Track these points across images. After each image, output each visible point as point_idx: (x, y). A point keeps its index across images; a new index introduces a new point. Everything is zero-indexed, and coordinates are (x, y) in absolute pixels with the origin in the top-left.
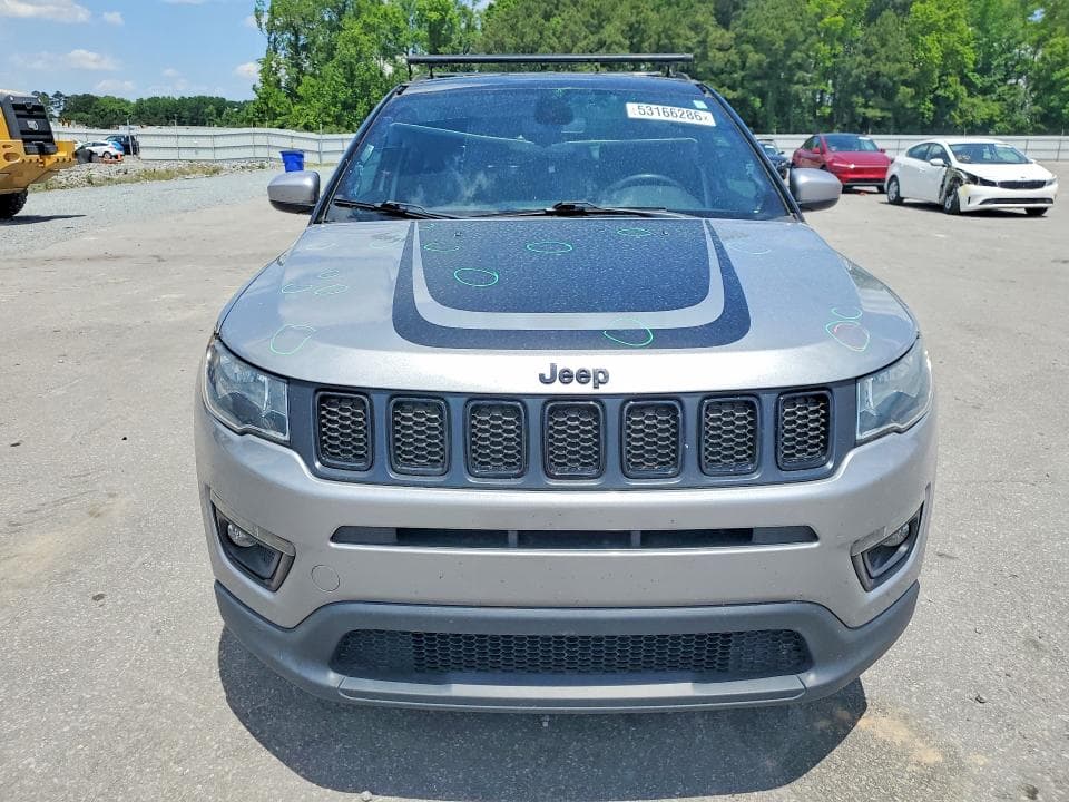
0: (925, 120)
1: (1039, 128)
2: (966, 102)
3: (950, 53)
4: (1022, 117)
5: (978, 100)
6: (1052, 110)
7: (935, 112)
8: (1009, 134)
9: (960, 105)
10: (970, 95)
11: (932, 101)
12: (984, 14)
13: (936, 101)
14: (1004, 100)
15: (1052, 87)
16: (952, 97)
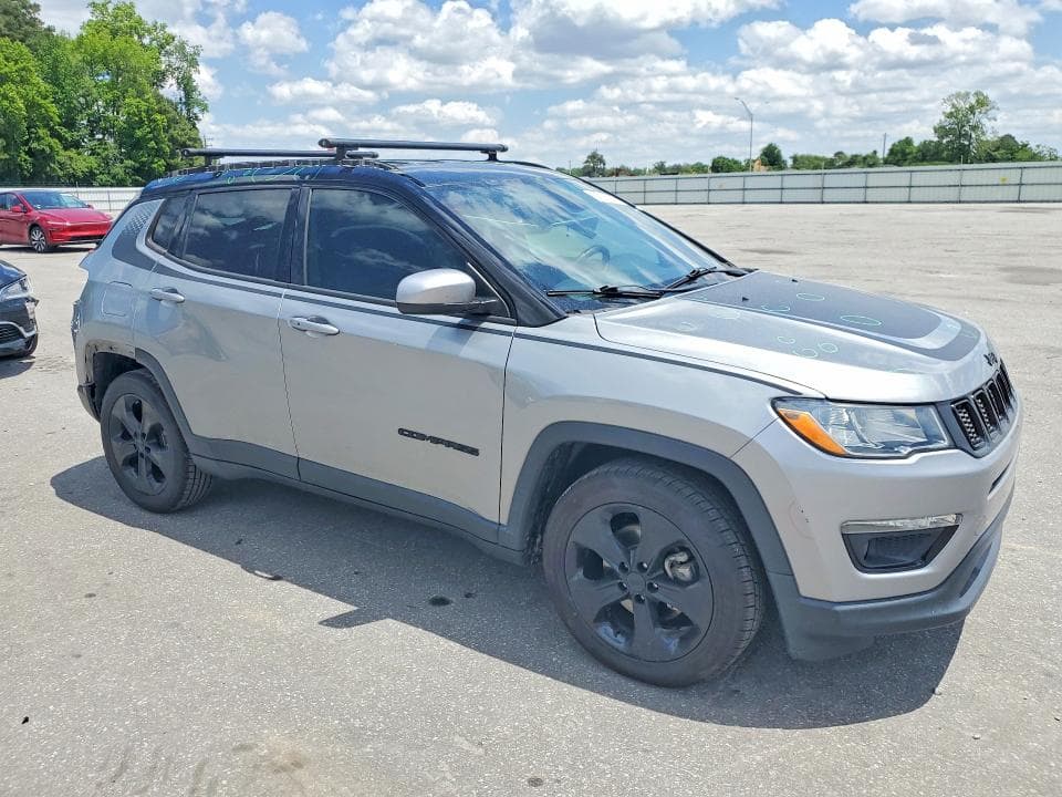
0: (26, 173)
1: (136, 180)
2: (63, 156)
3: (31, 106)
4: (118, 169)
5: (72, 153)
6: (143, 164)
7: (34, 165)
8: (112, 186)
9: (57, 158)
10: (66, 149)
11: (27, 153)
12: (54, 68)
13: (30, 153)
14: (98, 154)
15: (138, 144)
16: (48, 150)
